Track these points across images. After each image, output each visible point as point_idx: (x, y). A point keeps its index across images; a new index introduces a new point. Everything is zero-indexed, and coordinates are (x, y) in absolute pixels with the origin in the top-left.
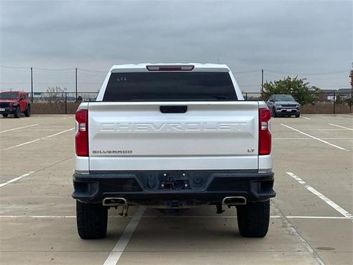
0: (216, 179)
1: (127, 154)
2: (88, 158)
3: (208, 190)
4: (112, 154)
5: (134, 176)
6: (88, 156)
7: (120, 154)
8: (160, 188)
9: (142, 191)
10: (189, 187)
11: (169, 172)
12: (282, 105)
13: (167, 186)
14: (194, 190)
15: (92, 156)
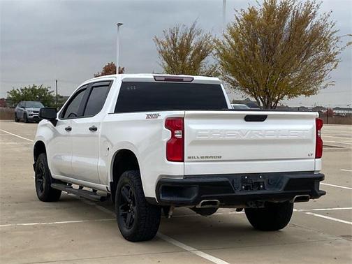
0: (291, 180)
1: (217, 159)
2: (182, 163)
3: (284, 190)
4: (204, 159)
5: (227, 179)
6: (183, 161)
7: (211, 159)
8: (242, 189)
9: (234, 192)
10: (264, 188)
11: (249, 175)
12: (34, 112)
13: (247, 188)
14: (268, 191)
15: (187, 162)
